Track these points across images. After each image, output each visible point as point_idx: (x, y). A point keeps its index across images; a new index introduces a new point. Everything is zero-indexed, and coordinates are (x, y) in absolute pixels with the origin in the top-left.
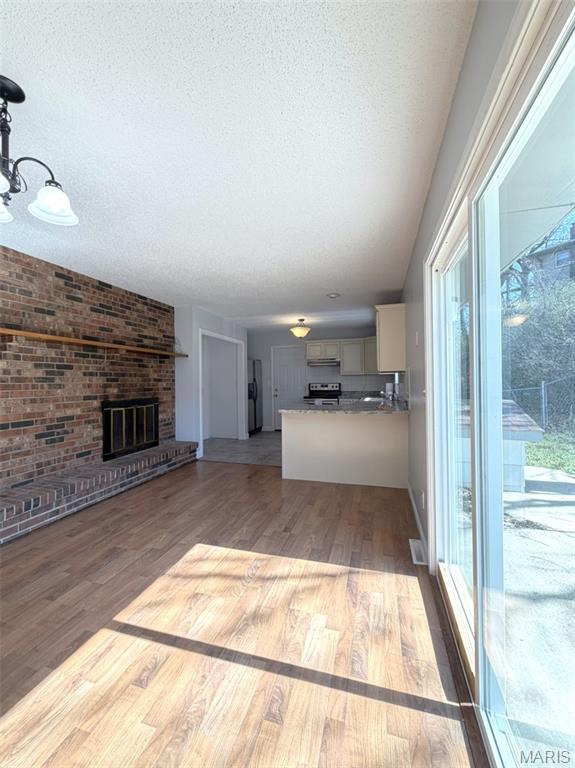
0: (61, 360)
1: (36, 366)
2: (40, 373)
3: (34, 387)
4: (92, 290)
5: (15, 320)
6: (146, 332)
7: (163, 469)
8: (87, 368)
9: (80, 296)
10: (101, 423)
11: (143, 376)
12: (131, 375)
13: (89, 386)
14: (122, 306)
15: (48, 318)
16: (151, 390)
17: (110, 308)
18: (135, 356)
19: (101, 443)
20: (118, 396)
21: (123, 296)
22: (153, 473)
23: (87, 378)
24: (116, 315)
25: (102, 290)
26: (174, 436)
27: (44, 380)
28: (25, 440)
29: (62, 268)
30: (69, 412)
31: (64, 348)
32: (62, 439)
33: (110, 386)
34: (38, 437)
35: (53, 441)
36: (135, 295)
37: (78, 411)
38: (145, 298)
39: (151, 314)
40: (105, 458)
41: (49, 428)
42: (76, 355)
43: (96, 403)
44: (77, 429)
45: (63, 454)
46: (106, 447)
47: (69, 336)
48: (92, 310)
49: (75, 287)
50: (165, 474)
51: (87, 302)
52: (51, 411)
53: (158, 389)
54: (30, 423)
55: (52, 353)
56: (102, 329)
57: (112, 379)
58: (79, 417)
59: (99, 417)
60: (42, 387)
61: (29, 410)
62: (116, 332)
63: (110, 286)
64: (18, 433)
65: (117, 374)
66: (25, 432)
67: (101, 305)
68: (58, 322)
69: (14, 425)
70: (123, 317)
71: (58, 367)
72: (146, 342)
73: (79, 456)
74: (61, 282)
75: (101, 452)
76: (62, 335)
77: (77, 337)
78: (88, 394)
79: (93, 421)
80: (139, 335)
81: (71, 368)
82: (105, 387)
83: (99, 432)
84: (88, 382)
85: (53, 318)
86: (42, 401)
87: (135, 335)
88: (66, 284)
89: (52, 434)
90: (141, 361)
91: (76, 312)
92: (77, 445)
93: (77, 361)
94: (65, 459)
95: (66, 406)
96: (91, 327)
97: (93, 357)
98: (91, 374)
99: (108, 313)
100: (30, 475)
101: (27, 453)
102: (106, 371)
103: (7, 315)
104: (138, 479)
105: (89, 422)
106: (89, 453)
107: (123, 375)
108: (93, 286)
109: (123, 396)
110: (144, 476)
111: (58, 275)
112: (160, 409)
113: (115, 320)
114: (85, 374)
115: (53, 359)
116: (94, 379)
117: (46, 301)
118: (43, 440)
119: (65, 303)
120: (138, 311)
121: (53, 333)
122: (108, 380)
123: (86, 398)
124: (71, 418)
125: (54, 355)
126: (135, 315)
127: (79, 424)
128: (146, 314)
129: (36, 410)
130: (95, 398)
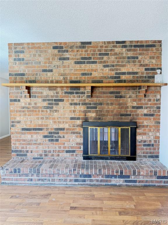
0: (57, 96)
1: (44, 100)
2: (45, 104)
3: (42, 111)
4: (75, 49)
5: (33, 78)
6: (123, 70)
7: (120, 181)
8: (73, 100)
9: (68, 56)
10: (82, 134)
11: (120, 104)
12: (108, 104)
13: (74, 111)
14: (100, 54)
15: (49, 74)
16: (130, 115)
17: (90, 58)
18: (112, 90)
19: (82, 147)
20: (95, 118)
21: (101, 47)
22: (107, 181)
23: (73, 106)
24: (95, 62)
25: (84, 47)
26: (157, 157)
27: (48, 108)
28: (38, 137)
29: (56, 43)
30: (61, 126)
31: (59, 90)
32: (57, 140)
33: (90, 112)
34: (45, 137)
35: (52, 140)
36: (113, 42)
37: (66, 126)
38: (124, 42)
39: (130, 54)
41: (50, 133)
42: (66, 93)
43: (79, 122)
44: (66, 136)
45: (58, 149)
46: (85, 151)
47: (60, 82)
49: (64, 51)
50: (120, 186)
51: (72, 59)
52: (52, 125)
53: (137, 115)
54: (41, 129)
55: (51, 93)
56: (83, 74)
57: (90, 107)
58: (68, 129)
59: (81, 131)
60: (47, 112)
61: (40, 123)
62: (95, 74)
63: (90, 43)
64: (35, 133)
65: (95, 104)
66: (39, 133)
67: (82, 58)
68: (55, 76)
69: (34, 129)
70: (101, 62)
71: (55, 100)
72: (123, 77)
73: (67, 152)
74: (56, 51)
75: (82, 153)
76: (57, 82)
77: (66, 82)
78: (73, 116)
79: (77, 133)
80: (116, 74)
81: (63, 101)
82: (85, 112)
83: (81, 140)
84: (73, 109)
85: (51, 73)
86: (47, 118)
87: (113, 73)
88: (59, 51)
89: (53, 136)
90: (119, 93)
91: (65, 67)
92: (66, 145)
93: (65, 97)
94: (59, 151)
95: (59, 122)
96: (75, 74)
97: (77, 93)
98: (76, 104)
99: (88, 63)
100: (41, 155)
101: (40, 144)
102: (87, 101)
103: (29, 76)
104: (91, 181)
105: (74, 133)
106: (74, 151)
107: (101, 104)
108: (77, 47)
109: (99, 119)
110: (97, 181)
111: (55, 48)
112: (138, 131)
113: (94, 66)
114: (71, 104)
115: (52, 96)
116: (78, 107)
117: (47, 65)
118: (47, 139)
119: (57, 62)
120: (116, 54)
121: (52, 82)
122: (88, 108)
123: (72, 118)
124: (63, 129)
125: (52, 94)
126: (113, 58)
127: (67, 133)
128: (124, 55)
129: (43, 123)
130: (78, 119)
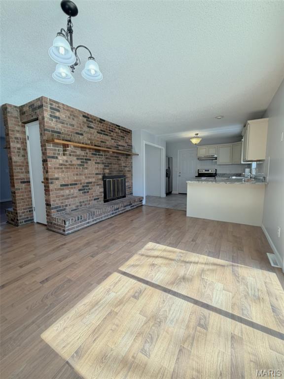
0: (86, 156)
1: (77, 159)
2: (79, 162)
3: (77, 168)
4: (97, 123)
5: (68, 138)
6: (120, 143)
7: (128, 208)
8: (97, 160)
9: (93, 126)
10: (102, 185)
11: (119, 164)
12: (114, 164)
13: (98, 168)
14: (110, 130)
15: (81, 137)
16: (122, 171)
17: (105, 131)
18: (115, 155)
19: (103, 194)
20: (109, 174)
21: (110, 125)
22: (125, 209)
23: (97, 165)
24: (107, 135)
25: (101, 123)
26: (132, 193)
27: (81, 165)
28: (75, 191)
29: (85, 113)
30: (90, 180)
31: (87, 151)
32: (88, 192)
33: (106, 169)
34: (80, 190)
35: (85, 192)
36: (115, 125)
37: (93, 180)
38: (119, 126)
39: (122, 134)
40: (105, 201)
41: (83, 187)
42: (92, 154)
43: (100, 177)
44: (93, 188)
45: (89, 199)
46: (105, 197)
47: (89, 145)
48: (98, 132)
49: (90, 121)
50: (130, 210)
51: (96, 129)
52: (84, 180)
53: (125, 171)
54: (76, 184)
55: (83, 153)
56: (102, 142)
57: (106, 165)
58: (94, 183)
59: (102, 182)
60: (80, 168)
61: (75, 179)
62: (108, 143)
63: (104, 121)
64: (72, 188)
65: (108, 163)
66: (75, 188)
67: (101, 130)
68: (85, 138)
69: (71, 185)
70: (110, 136)
71: (85, 159)
72: (120, 148)
73: (95, 199)
74: (85, 119)
75: (103, 199)
76: (86, 144)
77: (92, 145)
78: (97, 172)
79: (100, 185)
80: (117, 145)
81: (90, 160)
82: (104, 169)
83: (102, 190)
84: (97, 167)
85: (83, 137)
86: (80, 174)
87: (115, 144)
88: (87, 120)
89: (84, 189)
90: (118, 157)
91: (91, 134)
92: (94, 195)
93: (93, 157)
94: (90, 201)
95: (89, 177)
96: (97, 141)
97: (99, 155)
98: (98, 163)
99: (104, 134)
100: (77, 206)
101: (76, 197)
102: (104, 161)
103: (65, 136)
104: (119, 211)
105: (98, 185)
106: (98, 199)
107: (111, 164)
108: (98, 121)
109: (111, 174)
110: (121, 210)
111: (84, 116)
112: (126, 180)
113: (107, 137)
114: (96, 163)
115: (83, 156)
116: (99, 165)
117: (79, 129)
118: (81, 192)
119: (87, 129)
120: (116, 133)
121: (83, 143)
122: (105, 166)
123: (97, 174)
124: (91, 183)
125: (84, 154)
126: (115, 134)
127: (94, 185)
128: (120, 134)
129: (78, 179)
130: (100, 174)
